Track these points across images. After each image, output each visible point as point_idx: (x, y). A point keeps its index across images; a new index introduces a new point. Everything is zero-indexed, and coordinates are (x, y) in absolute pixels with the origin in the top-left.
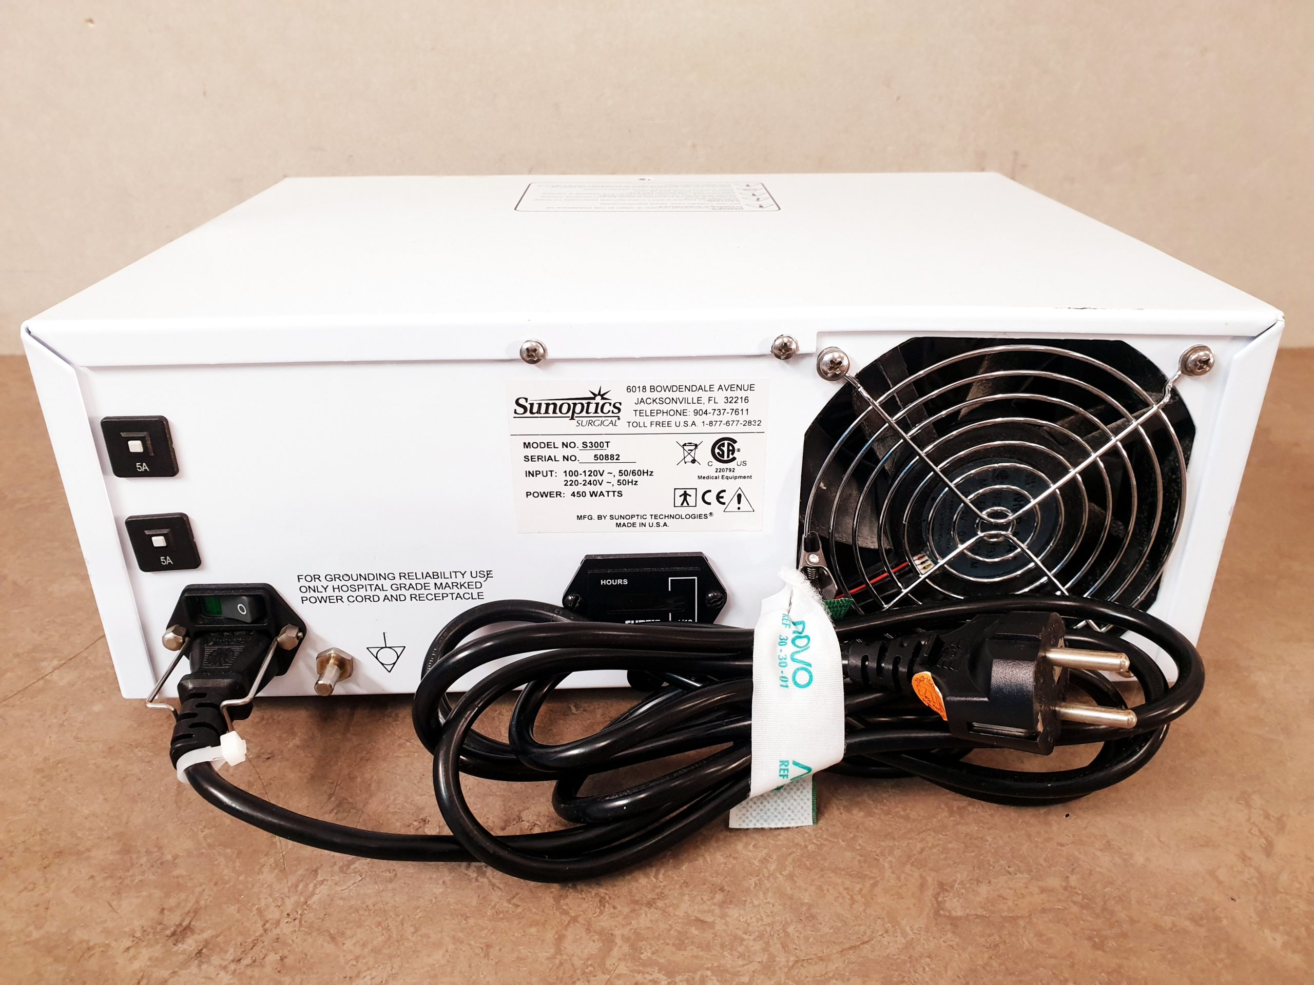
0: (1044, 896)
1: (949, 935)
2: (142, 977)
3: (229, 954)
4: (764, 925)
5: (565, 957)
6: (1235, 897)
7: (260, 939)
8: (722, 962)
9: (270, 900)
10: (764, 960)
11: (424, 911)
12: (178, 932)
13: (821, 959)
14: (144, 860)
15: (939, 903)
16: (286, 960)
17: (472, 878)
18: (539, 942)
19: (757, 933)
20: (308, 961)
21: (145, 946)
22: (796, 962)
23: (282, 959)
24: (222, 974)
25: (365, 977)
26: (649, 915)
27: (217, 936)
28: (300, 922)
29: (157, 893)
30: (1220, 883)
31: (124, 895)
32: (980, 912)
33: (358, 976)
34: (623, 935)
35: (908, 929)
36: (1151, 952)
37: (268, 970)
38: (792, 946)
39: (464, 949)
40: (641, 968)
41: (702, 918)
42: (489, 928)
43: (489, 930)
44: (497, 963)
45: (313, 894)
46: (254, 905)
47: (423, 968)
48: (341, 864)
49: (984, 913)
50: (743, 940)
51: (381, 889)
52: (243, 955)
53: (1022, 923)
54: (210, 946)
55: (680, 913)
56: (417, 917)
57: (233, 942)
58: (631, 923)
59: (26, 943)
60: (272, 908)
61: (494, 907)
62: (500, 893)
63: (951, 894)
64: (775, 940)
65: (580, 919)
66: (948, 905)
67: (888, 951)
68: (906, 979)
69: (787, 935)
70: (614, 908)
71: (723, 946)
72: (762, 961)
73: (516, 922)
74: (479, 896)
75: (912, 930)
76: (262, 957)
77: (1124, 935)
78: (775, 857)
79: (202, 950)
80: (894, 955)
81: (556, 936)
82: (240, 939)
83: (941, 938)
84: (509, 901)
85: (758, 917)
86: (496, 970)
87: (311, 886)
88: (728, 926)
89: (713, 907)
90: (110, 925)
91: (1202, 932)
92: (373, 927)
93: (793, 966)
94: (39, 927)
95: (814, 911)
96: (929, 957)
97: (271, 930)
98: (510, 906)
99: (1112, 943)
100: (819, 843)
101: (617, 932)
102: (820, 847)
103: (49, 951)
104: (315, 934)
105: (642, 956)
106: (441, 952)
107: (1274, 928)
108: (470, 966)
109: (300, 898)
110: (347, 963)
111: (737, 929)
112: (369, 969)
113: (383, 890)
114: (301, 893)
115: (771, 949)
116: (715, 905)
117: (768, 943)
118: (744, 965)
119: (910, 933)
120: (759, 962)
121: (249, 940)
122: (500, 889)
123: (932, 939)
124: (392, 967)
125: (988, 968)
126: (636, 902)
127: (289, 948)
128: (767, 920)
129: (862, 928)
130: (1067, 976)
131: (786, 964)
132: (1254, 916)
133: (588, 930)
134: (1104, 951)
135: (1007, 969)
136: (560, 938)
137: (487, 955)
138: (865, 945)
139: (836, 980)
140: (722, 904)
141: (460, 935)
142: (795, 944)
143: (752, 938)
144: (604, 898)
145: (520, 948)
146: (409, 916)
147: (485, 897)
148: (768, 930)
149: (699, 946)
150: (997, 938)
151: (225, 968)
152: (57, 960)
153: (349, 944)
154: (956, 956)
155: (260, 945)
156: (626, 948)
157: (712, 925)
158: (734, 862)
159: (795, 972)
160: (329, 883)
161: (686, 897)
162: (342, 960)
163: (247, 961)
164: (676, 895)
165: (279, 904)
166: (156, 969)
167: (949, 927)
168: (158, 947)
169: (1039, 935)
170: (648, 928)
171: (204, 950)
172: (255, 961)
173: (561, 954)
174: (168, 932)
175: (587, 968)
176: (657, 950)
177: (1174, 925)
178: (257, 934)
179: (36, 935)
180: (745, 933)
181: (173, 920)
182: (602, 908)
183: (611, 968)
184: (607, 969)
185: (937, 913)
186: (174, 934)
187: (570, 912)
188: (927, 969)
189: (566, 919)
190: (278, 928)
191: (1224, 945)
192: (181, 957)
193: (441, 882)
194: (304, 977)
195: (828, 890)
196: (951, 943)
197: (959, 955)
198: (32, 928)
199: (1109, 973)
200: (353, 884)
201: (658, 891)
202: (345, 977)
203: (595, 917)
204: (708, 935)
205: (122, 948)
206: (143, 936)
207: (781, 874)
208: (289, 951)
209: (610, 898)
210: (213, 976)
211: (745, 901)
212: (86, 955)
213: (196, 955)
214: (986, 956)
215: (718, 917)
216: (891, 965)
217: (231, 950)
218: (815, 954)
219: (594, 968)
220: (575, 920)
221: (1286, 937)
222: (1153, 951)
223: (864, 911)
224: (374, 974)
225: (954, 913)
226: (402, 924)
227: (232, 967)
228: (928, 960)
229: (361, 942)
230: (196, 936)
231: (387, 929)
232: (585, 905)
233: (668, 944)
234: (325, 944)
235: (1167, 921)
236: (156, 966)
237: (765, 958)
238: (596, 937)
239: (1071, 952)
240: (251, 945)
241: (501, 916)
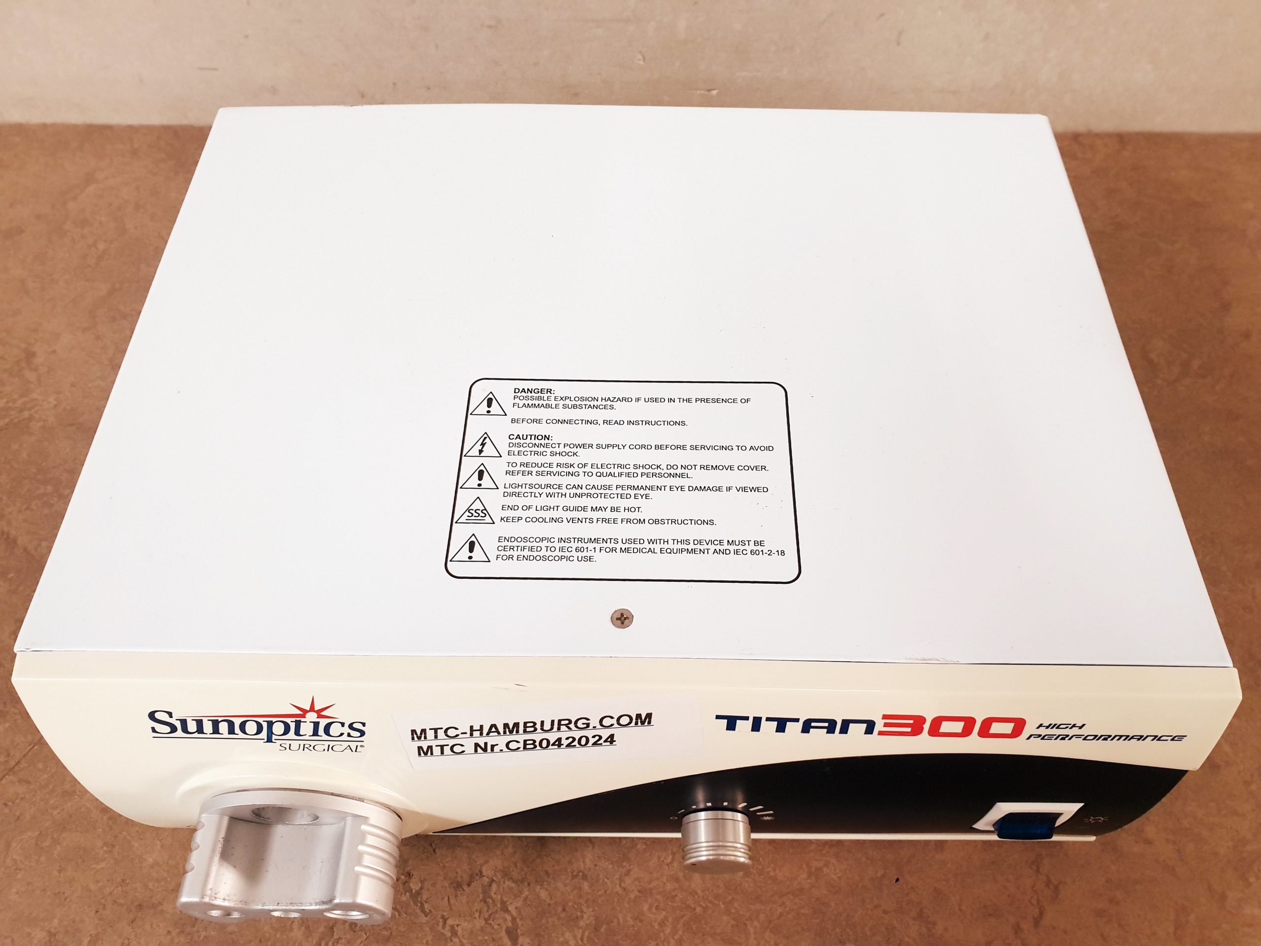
100: (704, 905)
102: (705, 909)
193: (425, 941)
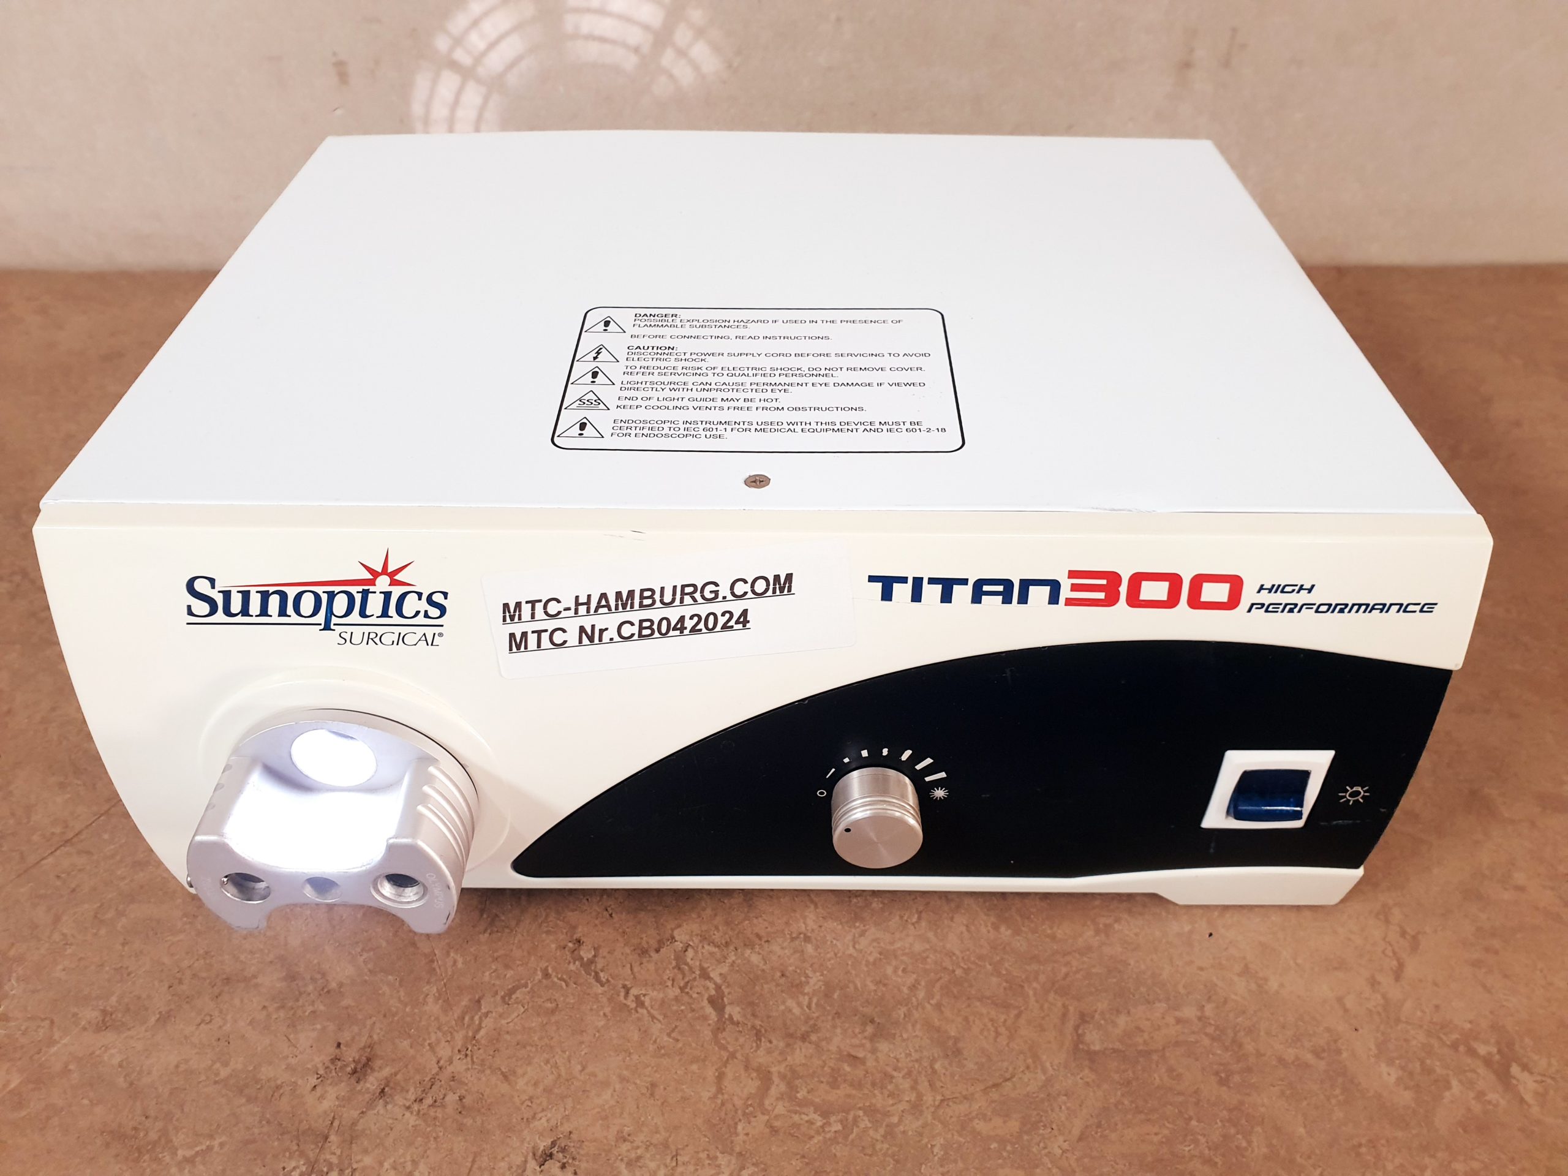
0: (1179, 1027)
1: (1086, 1071)
2: (334, 1118)
3: (410, 1093)
4: (912, 1061)
5: (726, 1096)
6: (1358, 1027)
7: (437, 1077)
8: (874, 1101)
9: (440, 1034)
10: (913, 1099)
11: (589, 1046)
12: (359, 1070)
13: (965, 1098)
14: (310, 988)
15: (1079, 1036)
16: (464, 1100)
17: (632, 1009)
18: (701, 1081)
19: (906, 1070)
20: (486, 1101)
21: (331, 1084)
22: (942, 1101)
23: (461, 1098)
24: (408, 1114)
25: (541, 1118)
26: (803, 1050)
27: (396, 1074)
28: (472, 1059)
29: (331, 1027)
30: (1346, 1011)
31: (299, 1027)
32: (1118, 1046)
33: (534, 1117)
34: (779, 1072)
35: (1048, 1065)
36: (1272, 1088)
37: (450, 1110)
38: (939, 1084)
39: (630, 1088)
40: (798, 1109)
41: (853, 1053)
42: (653, 1065)
43: (653, 1068)
44: (663, 1104)
45: (480, 1028)
46: (424, 1040)
47: (594, 1108)
48: (503, 993)
49: (1121, 1047)
50: (892, 1077)
51: (544, 1022)
52: (424, 1095)
53: (1155, 1057)
54: (391, 1084)
55: (833, 1048)
56: (583, 1053)
57: (412, 1081)
58: (786, 1059)
59: (216, 1082)
60: (443, 1043)
61: (655, 1042)
62: (659, 1025)
63: (1091, 1026)
64: (924, 1078)
65: (739, 1055)
66: (1088, 1038)
67: (1028, 1089)
68: (1044, 1119)
69: (934, 1072)
70: (770, 1042)
71: (874, 1084)
72: (910, 1100)
73: (677, 1058)
74: (640, 1030)
75: (1052, 1066)
76: (442, 1097)
77: (1249, 1070)
78: (923, 983)
79: (384, 1089)
80: (1034, 1093)
81: (717, 1074)
82: (418, 1077)
83: (1078, 1074)
84: (669, 1035)
85: (908, 1052)
86: (662, 1111)
87: (477, 1018)
88: (878, 1062)
89: (864, 1041)
90: (293, 1061)
91: (1322, 1065)
92: (542, 1064)
93: (939, 1106)
94: (226, 1064)
95: (961, 1045)
96: (1066, 1095)
97: (446, 1067)
98: (671, 1040)
99: (1237, 1078)
101: (774, 1069)
103: (241, 1091)
104: (488, 1072)
105: (798, 1095)
106: (609, 1092)
107: (1390, 1062)
108: (638, 1107)
109: (467, 1032)
110: (522, 1103)
111: (887, 1065)
112: (543, 1110)
113: (546, 1023)
114: (468, 1026)
115: (919, 1087)
116: (865, 1038)
117: (916, 1082)
118: (893, 1105)
119: (1050, 1068)
120: (907, 1101)
121: (427, 1079)
122: (660, 1021)
123: (1069, 1075)
124: (565, 1108)
125: (1120, 1107)
126: (791, 1036)
127: (466, 1088)
128: (915, 1056)
129: (1005, 1064)
130: (1191, 1114)
131: (932, 1103)
132: (1373, 1047)
133: (747, 1068)
134: (1229, 1087)
135: (1137, 1107)
136: (720, 1077)
137: (652, 1095)
138: (1007, 1083)
139: (979, 1120)
140: (873, 1038)
141: (625, 1073)
142: (941, 1081)
143: (901, 1075)
144: (760, 1031)
145: (684, 1087)
146: (575, 1053)
147: (645, 1031)
148: (916, 1066)
149: (852, 1085)
150: (1131, 1075)
151: (408, 1108)
152: (249, 1100)
153: (521, 1083)
154: (1091, 1094)
155: (438, 1084)
156: (783, 1087)
157: (862, 1061)
158: (884, 989)
159: (941, 1112)
160: (494, 1014)
161: (839, 1031)
162: (516, 1100)
163: (429, 1101)
164: (828, 1026)
165: (449, 1039)
166: (345, 1109)
167: (1087, 1063)
168: (343, 1084)
169: (1171, 1070)
170: (804, 1064)
171: (386, 1089)
172: (435, 1101)
173: (723, 1094)
174: (349, 1069)
175: (747, 1108)
176: (812, 1089)
177: (1297, 1058)
178: (434, 1071)
179: (224, 1073)
180: (895, 1070)
181: (351, 1054)
182: (758, 1042)
183: (770, 1108)
184: (766, 1110)
185: (1076, 1048)
186: (355, 1071)
187: (728, 1046)
188: (1063, 1107)
189: (725, 1055)
190: (451, 1066)
191: (1340, 1080)
192: (367, 1097)
193: (601, 1013)
194: (485, 1118)
195: (974, 1021)
196: (1088, 1080)
197: (1094, 1092)
198: (218, 1065)
199: (1230, 1110)
200: (517, 1017)
201: (812, 1022)
202: (522, 1119)
203: (752, 1053)
204: (860, 1072)
205: (309, 1087)
206: (326, 1073)
207: (929, 1003)
208: (466, 1091)
209: (766, 1031)
210: (400, 1117)
211: (895, 1034)
212: (276, 1094)
213: (379, 1094)
214: (1119, 1093)
215: (869, 1052)
216: (1031, 1103)
217: (412, 1090)
218: (960, 1093)
219: (754, 1108)
220: (733, 1056)
221: (1400, 1073)
222: (1274, 1086)
223: (1008, 1045)
224: (549, 1115)
225: (1092, 1048)
226: (569, 1061)
227: (416, 1107)
228: (1064, 1098)
229: (533, 1082)
230: (376, 1074)
231: (556, 1066)
232: (742, 1040)
233: (822, 1082)
234: (499, 1082)
235: (1290, 1054)
236: (344, 1107)
237: (913, 1097)
238: (754, 1075)
239: (1198, 1088)
240: (430, 1084)
241: (663, 1051)
